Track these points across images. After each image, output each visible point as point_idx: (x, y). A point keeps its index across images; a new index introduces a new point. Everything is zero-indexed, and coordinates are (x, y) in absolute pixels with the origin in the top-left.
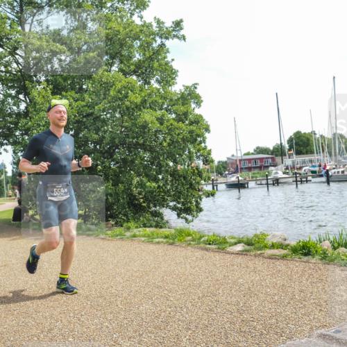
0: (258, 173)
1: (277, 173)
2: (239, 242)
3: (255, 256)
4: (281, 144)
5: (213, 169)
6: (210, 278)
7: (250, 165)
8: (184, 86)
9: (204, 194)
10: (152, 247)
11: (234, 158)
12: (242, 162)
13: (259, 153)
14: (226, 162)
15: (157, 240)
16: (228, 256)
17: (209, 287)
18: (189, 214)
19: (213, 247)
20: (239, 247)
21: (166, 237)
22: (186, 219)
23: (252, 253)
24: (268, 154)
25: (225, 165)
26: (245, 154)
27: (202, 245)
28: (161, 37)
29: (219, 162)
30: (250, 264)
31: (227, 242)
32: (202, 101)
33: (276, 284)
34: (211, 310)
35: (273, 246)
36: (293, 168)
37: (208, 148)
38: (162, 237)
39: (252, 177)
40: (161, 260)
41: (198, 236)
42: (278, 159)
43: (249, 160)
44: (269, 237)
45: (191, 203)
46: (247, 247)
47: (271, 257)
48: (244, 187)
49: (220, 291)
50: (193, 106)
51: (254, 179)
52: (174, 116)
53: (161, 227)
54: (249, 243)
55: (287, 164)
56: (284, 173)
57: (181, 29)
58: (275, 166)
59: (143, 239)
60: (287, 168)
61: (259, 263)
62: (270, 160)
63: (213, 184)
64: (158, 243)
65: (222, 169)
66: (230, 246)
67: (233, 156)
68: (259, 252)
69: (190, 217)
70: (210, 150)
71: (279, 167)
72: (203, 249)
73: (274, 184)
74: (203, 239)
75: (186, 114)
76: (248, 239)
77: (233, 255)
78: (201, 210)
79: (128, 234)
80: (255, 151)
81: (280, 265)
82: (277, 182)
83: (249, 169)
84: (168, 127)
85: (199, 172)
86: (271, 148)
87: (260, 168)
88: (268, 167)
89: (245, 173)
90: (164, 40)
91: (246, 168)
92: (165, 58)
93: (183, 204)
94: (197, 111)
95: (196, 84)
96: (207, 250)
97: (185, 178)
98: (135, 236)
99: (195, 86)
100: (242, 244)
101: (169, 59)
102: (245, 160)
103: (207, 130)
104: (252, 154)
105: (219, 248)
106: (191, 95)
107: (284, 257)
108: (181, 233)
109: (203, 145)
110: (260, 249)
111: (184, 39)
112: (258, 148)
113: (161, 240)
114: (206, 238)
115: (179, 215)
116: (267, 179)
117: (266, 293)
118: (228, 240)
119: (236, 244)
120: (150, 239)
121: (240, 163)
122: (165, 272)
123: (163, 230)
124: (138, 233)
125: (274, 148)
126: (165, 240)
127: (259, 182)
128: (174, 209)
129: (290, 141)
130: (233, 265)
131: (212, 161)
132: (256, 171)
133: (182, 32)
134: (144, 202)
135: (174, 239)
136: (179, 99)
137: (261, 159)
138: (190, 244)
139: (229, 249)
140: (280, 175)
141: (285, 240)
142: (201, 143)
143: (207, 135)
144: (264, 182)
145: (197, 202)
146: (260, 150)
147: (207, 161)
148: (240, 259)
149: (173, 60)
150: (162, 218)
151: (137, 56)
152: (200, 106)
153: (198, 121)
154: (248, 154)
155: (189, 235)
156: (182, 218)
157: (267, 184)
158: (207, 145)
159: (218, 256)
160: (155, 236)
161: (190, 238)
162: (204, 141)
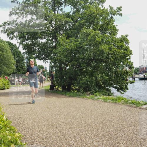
2: (146, 104)
5: (133, 71)
6: (133, 119)
8: (121, 35)
9: (129, 82)
10: (106, 104)
12: (146, 69)
14: (139, 68)
15: (109, 101)
16: (141, 110)
17: (132, 123)
18: (122, 90)
19: (134, 105)
21: (113, 100)
22: (121, 93)
27: (129, 104)
28: (111, 14)
29: (136, 68)
31: (140, 104)
34: (133, 133)
37: (132, 62)
38: (111, 100)
41: (127, 101)
45: (123, 86)
49: (138, 125)
50: (125, 44)
53: (110, 96)
57: (121, 11)
59: (102, 100)
63: (133, 78)
64: (109, 102)
65: (137, 71)
69: (122, 92)
70: (132, 63)
72: (129, 106)
74: (129, 102)
75: (121, 46)
77: (143, 110)
78: (127, 89)
79: (96, 98)
84: (113, 51)
85: (127, 72)
90: (113, 16)
92: (113, 24)
93: (120, 86)
95: (127, 35)
96: (131, 106)
97: (120, 75)
99: (127, 36)
103: (131, 54)
105: (136, 106)
106: (124, 39)
108: (119, 98)
109: (129, 60)
111: (122, 15)
113: (110, 101)
115: (118, 91)
119: (144, 104)
120: (106, 100)
124: (100, 98)
126: (112, 101)
128: (116, 88)
131: (133, 67)
133: (121, 12)
134: (103, 84)
135: (116, 101)
136: (119, 41)
138: (123, 103)
139: (141, 107)
142: (128, 59)
143: (131, 56)
145: (126, 85)
147: (131, 67)
149: (117, 25)
150: (110, 92)
151: (101, 23)
152: (128, 44)
153: (127, 49)
155: (123, 99)
156: (119, 92)
158: (131, 60)
159: (136, 109)
160: (108, 99)
161: (123, 101)
162: (130, 58)
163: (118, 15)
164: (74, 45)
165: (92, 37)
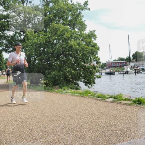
0: (119, 69)
1: (127, 69)
2: (111, 97)
3: (118, 103)
4: (130, 57)
5: (100, 66)
6: (98, 112)
7: (116, 65)
8: (89, 31)
9: (96, 77)
10: (74, 97)
11: (109, 62)
12: (113, 64)
13: (120, 60)
14: (106, 63)
15: (76, 95)
16: (106, 103)
18: (90, 85)
19: (100, 99)
20: (111, 99)
22: (89, 87)
23: (116, 102)
24: (124, 61)
25: (105, 65)
26: (114, 60)
27: (95, 98)
28: (80, 10)
29: (103, 63)
30: (116, 107)
31: (106, 97)
32: (97, 37)
33: (127, 116)
34: (99, 125)
35: (125, 100)
36: (134, 67)
37: (99, 57)
38: (78, 94)
39: (117, 70)
40: (78, 103)
41: (93, 94)
42: (128, 63)
43: (116, 63)
44: (124, 96)
45: (91, 80)
46: (114, 100)
47: (124, 104)
48: (113, 74)
49: (103, 117)
50: (93, 39)
51: (117, 71)
52: (85, 43)
54: (115, 98)
55: (132, 65)
56: (130, 69)
58: (126, 66)
59: (70, 94)
60: (132, 67)
61: (119, 106)
62: (125, 63)
63: (100, 72)
64: (77, 96)
65: (104, 66)
66: (107, 99)
67: (109, 61)
68: (119, 102)
69: (90, 86)
70: (100, 58)
71: (128, 66)
72: (95, 99)
73: (126, 74)
74: (95, 95)
75: (90, 43)
76: (115, 96)
77: (108, 103)
78: (94, 83)
79: (64, 92)
80: (118, 59)
81: (128, 108)
82: (127, 73)
83: (116, 67)
85: (94, 67)
86: (125, 58)
87: (120, 66)
88: (123, 66)
89: (114, 69)
91: (114, 66)
92: (82, 19)
93: (87, 80)
94: (95, 42)
95: (95, 30)
96: (97, 100)
97: (88, 69)
98: (67, 93)
99: (94, 31)
100: (112, 98)
101: (83, 20)
102: (114, 63)
103: (98, 49)
104: (117, 60)
105: (102, 99)
106: (92, 35)
107: (130, 104)
108: (86, 92)
109: (97, 56)
110: (120, 100)
112: (119, 58)
113: (78, 95)
114: (97, 95)
116: (123, 71)
117: (122, 119)
118: (106, 96)
119: (109, 98)
120: (73, 94)
121: (112, 64)
122: (80, 108)
123: (79, 90)
125: (126, 58)
126: (80, 95)
127: (119, 73)
128: (84, 82)
129: (133, 55)
130: (108, 107)
131: (100, 63)
132: (118, 68)
134: (71, 79)
135: (83, 95)
136: (87, 36)
137: (121, 63)
138: (90, 97)
139: (107, 100)
140: (129, 70)
141: (131, 97)
143: (98, 52)
144: (122, 72)
145: (93, 80)
146: (120, 59)
147: (98, 62)
148: (111, 104)
149: (85, 21)
150: (79, 86)
151: (70, 18)
152: (96, 40)
153: (95, 45)
154: (115, 60)
156: (87, 86)
157: (123, 73)
158: (98, 56)
159: (102, 103)
160: (76, 93)
161: (90, 94)
162: (97, 54)
163: (86, 10)
164: (43, 39)
165: (61, 32)
